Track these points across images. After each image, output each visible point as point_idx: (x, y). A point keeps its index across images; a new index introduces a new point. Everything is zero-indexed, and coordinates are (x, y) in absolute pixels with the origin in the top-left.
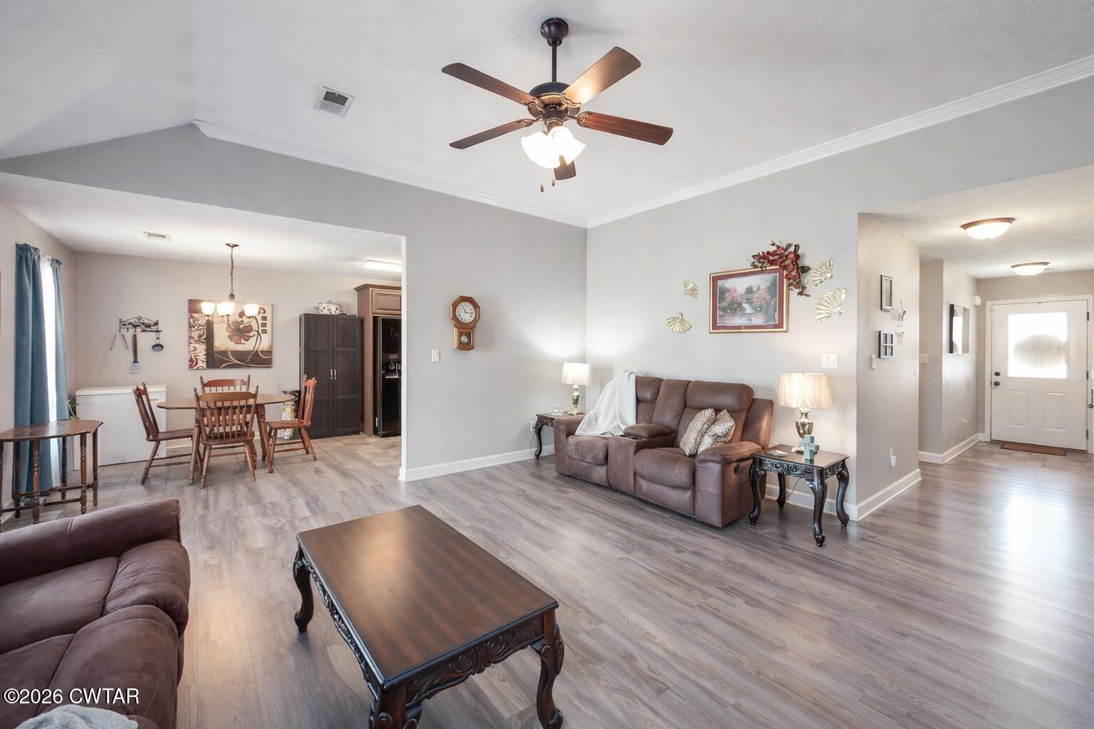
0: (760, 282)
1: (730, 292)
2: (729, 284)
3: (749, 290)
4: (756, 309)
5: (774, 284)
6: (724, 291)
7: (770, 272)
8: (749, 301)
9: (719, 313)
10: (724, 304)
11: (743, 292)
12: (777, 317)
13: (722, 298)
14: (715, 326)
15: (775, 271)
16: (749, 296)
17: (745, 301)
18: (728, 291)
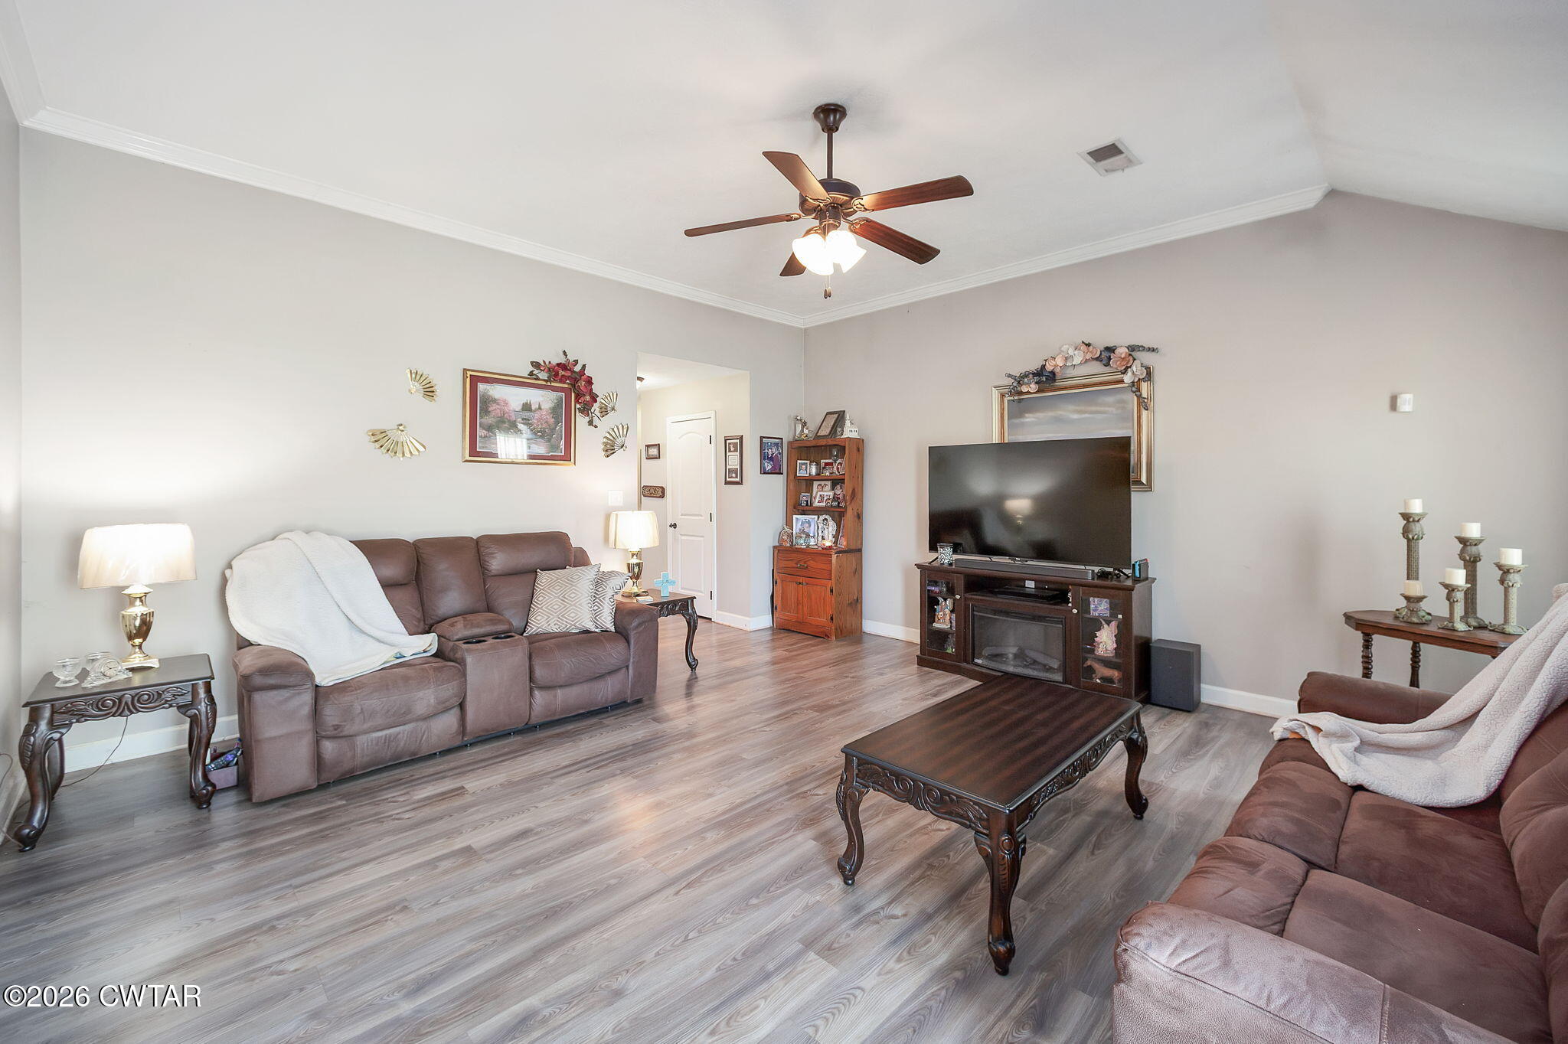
0: (543, 399)
1: (498, 404)
2: (497, 391)
3: (527, 407)
4: (535, 434)
5: (558, 405)
6: (488, 401)
7: (554, 389)
8: (526, 422)
9: (480, 432)
10: (489, 420)
11: (519, 408)
12: (562, 446)
13: (486, 412)
14: (473, 452)
15: (562, 390)
16: (526, 414)
17: (520, 420)
18: (495, 401)
